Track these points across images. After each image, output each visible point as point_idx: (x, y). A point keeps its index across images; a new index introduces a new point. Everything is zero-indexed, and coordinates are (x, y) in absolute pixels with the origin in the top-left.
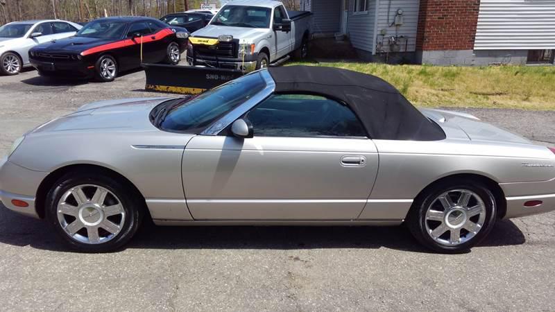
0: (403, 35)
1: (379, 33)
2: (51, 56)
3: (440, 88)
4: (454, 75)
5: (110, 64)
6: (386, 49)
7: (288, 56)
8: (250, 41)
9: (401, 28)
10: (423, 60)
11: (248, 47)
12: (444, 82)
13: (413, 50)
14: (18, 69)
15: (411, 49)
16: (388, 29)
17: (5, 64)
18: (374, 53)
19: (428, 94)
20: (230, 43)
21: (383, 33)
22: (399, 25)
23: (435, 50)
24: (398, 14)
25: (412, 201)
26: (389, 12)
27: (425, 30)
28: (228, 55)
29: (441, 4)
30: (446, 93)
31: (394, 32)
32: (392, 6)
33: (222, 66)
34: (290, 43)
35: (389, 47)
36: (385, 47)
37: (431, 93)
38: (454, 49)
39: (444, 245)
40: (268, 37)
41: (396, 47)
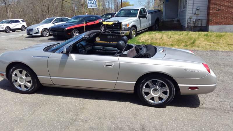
0: (200, 19)
1: (189, 18)
2: (56, 30)
3: (213, 42)
4: (221, 36)
5: (77, 33)
6: (192, 25)
7: (147, 29)
8: (127, 23)
9: (199, 16)
10: (209, 30)
11: (126, 25)
12: (215, 39)
13: (206, 25)
14: (48, 35)
15: (204, 25)
16: (193, 16)
17: (44, 33)
18: (186, 27)
19: (205, 45)
20: (117, 23)
21: (190, 18)
22: (198, 14)
23: (215, 25)
24: (197, 9)
25: (135, 83)
26: (193, 9)
27: (210, 16)
28: (118, 28)
29: (217, 5)
30: (215, 44)
31: (196, 17)
32: (194, 6)
33: (115, 33)
34: (148, 23)
35: (193, 24)
36: (192, 24)
37: (207, 44)
38: (224, 25)
39: (150, 103)
40: (137, 21)
41: (196, 24)
